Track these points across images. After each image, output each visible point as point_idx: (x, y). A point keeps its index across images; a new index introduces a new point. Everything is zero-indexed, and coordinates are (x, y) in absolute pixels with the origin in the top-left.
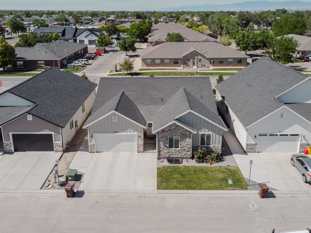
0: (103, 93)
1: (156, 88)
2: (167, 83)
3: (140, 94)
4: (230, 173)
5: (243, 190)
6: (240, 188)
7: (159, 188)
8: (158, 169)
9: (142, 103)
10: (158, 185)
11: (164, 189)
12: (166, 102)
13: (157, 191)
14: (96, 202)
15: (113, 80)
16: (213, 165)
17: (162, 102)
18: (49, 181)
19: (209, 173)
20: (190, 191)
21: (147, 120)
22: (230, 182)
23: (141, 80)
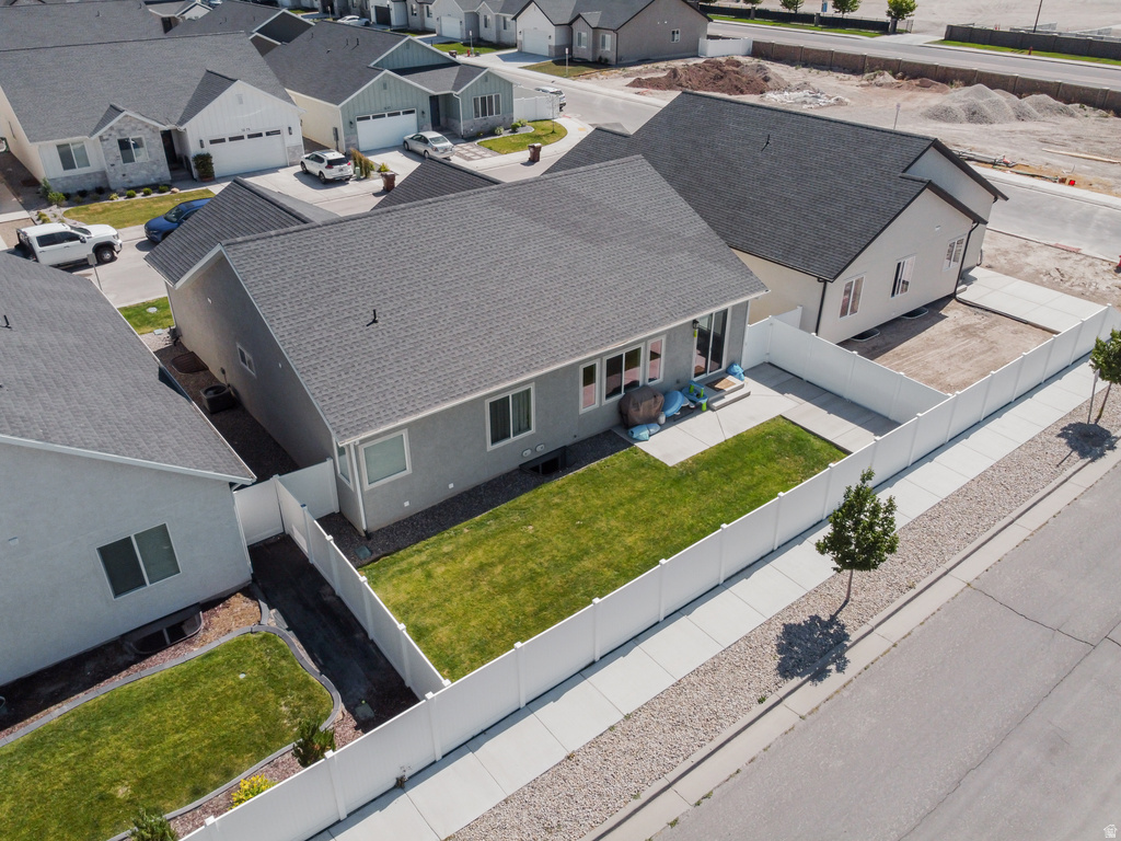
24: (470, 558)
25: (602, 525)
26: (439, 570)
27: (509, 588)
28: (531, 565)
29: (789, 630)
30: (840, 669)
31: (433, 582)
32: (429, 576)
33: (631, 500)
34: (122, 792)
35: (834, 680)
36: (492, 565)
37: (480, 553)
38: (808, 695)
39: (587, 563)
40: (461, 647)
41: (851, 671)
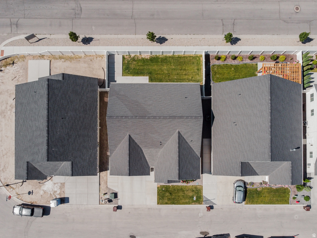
0: (113, 136)
1: (156, 130)
2: (165, 125)
3: (143, 137)
4: (196, 192)
5: (199, 204)
6: (198, 203)
7: (158, 203)
8: (158, 188)
9: (146, 146)
10: (158, 202)
11: (161, 204)
12: (164, 146)
13: (157, 205)
14: (129, 213)
15: (119, 121)
16: (189, 185)
17: (161, 146)
18: (101, 198)
19: (185, 191)
20: (173, 205)
21: (150, 166)
22: (195, 198)
23: (142, 121)
24: (186, 77)
25: (167, 72)
26: (190, 78)
27: (185, 70)
28: (180, 71)
29: (161, 44)
30: (161, 36)
31: (192, 76)
32: (192, 77)
33: (159, 74)
34: (233, 69)
35: (162, 36)
36: (184, 74)
37: (184, 77)
38: (167, 37)
39: (173, 67)
40: (195, 65)
41: (160, 36)
